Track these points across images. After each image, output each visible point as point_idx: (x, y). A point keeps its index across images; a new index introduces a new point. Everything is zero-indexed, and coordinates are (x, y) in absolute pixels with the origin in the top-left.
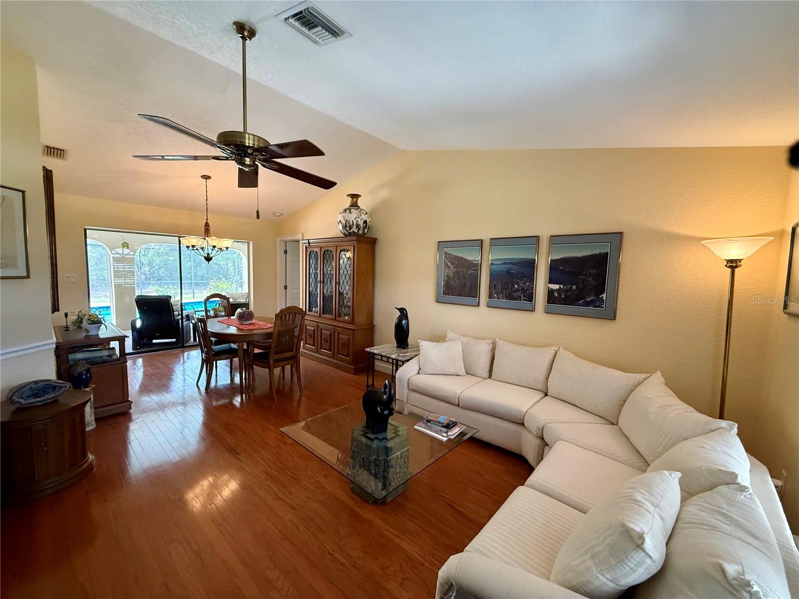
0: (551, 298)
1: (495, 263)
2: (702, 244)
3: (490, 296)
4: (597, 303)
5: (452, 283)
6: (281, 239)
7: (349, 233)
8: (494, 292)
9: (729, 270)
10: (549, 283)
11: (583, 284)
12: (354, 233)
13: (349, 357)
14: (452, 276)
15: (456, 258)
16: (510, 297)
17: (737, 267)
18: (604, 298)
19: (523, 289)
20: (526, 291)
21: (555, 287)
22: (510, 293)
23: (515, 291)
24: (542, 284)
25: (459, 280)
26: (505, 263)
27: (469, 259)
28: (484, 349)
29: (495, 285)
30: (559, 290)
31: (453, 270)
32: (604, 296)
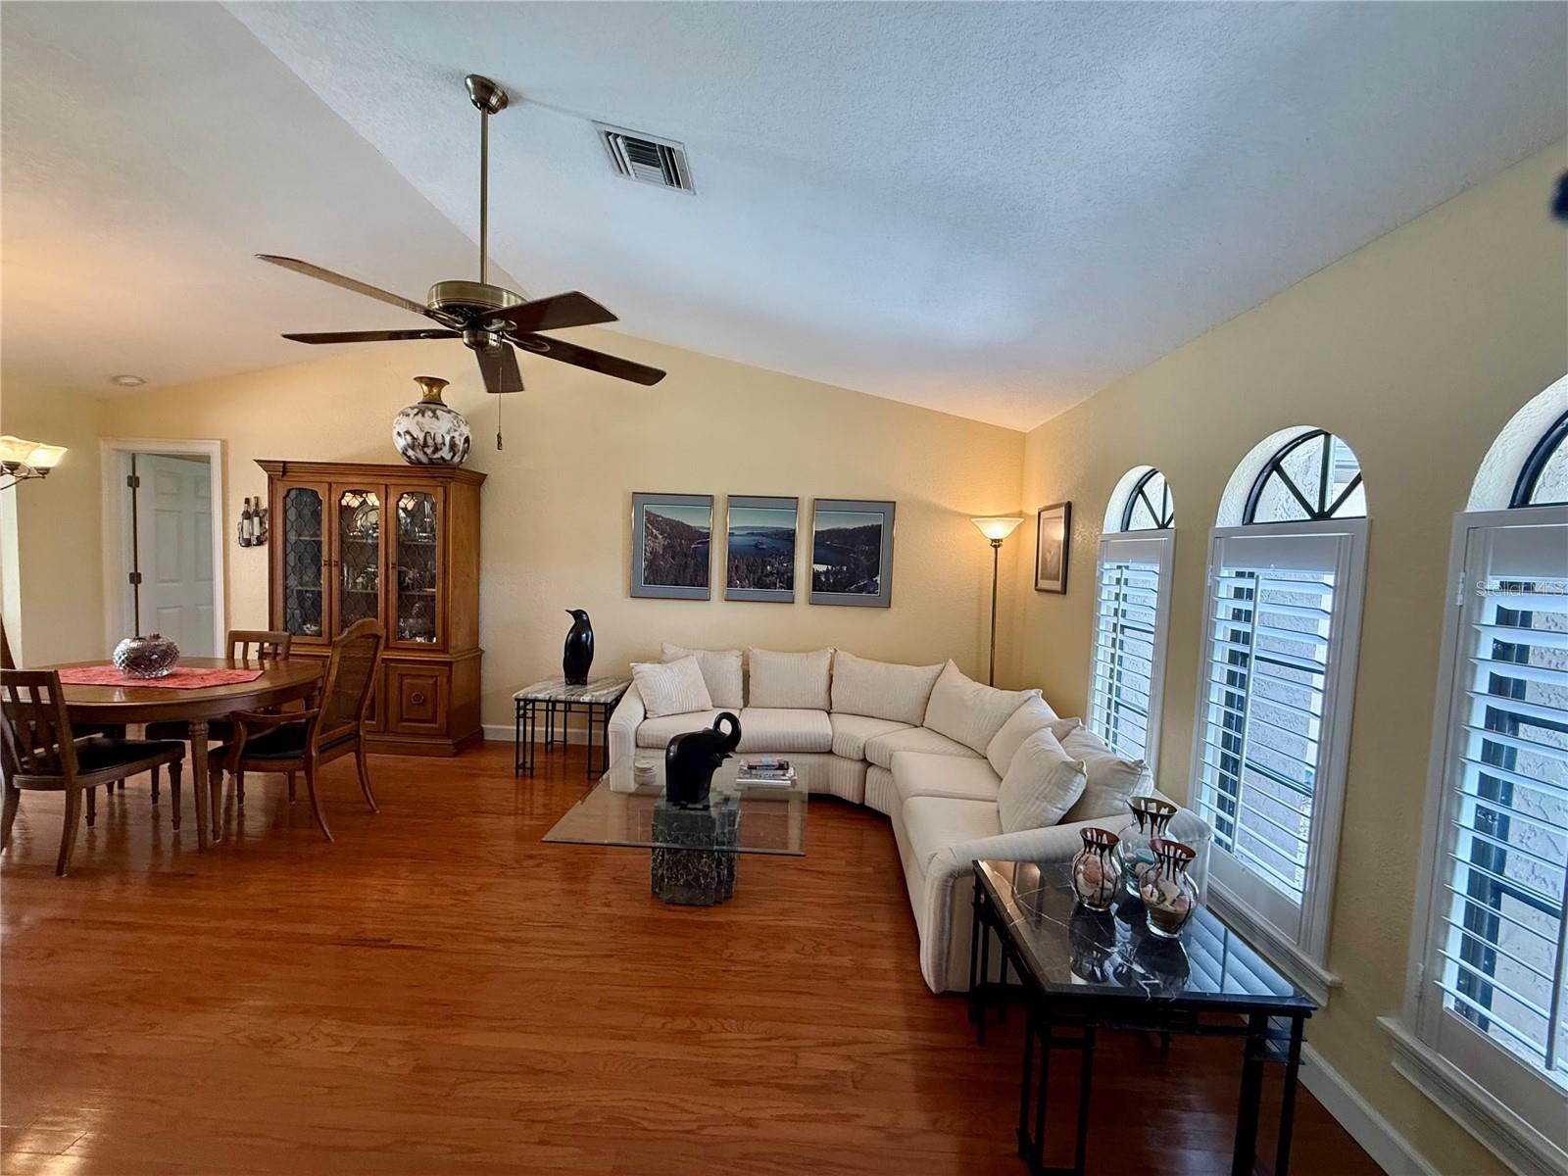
0: (818, 583)
1: (737, 532)
2: (972, 523)
3: (730, 583)
4: (870, 588)
5: (662, 563)
6: (121, 446)
7: (430, 459)
8: (735, 578)
9: (993, 549)
10: (814, 563)
11: (854, 564)
12: (441, 462)
13: (436, 723)
14: (661, 552)
15: (668, 522)
16: (760, 584)
17: (999, 546)
18: (879, 582)
19: (778, 572)
20: (783, 574)
21: (822, 568)
22: (759, 579)
23: (767, 576)
24: (803, 565)
25: (673, 558)
26: (753, 534)
27: (692, 525)
28: (732, 665)
29: (737, 567)
30: (827, 573)
31: (662, 542)
32: (878, 578)
